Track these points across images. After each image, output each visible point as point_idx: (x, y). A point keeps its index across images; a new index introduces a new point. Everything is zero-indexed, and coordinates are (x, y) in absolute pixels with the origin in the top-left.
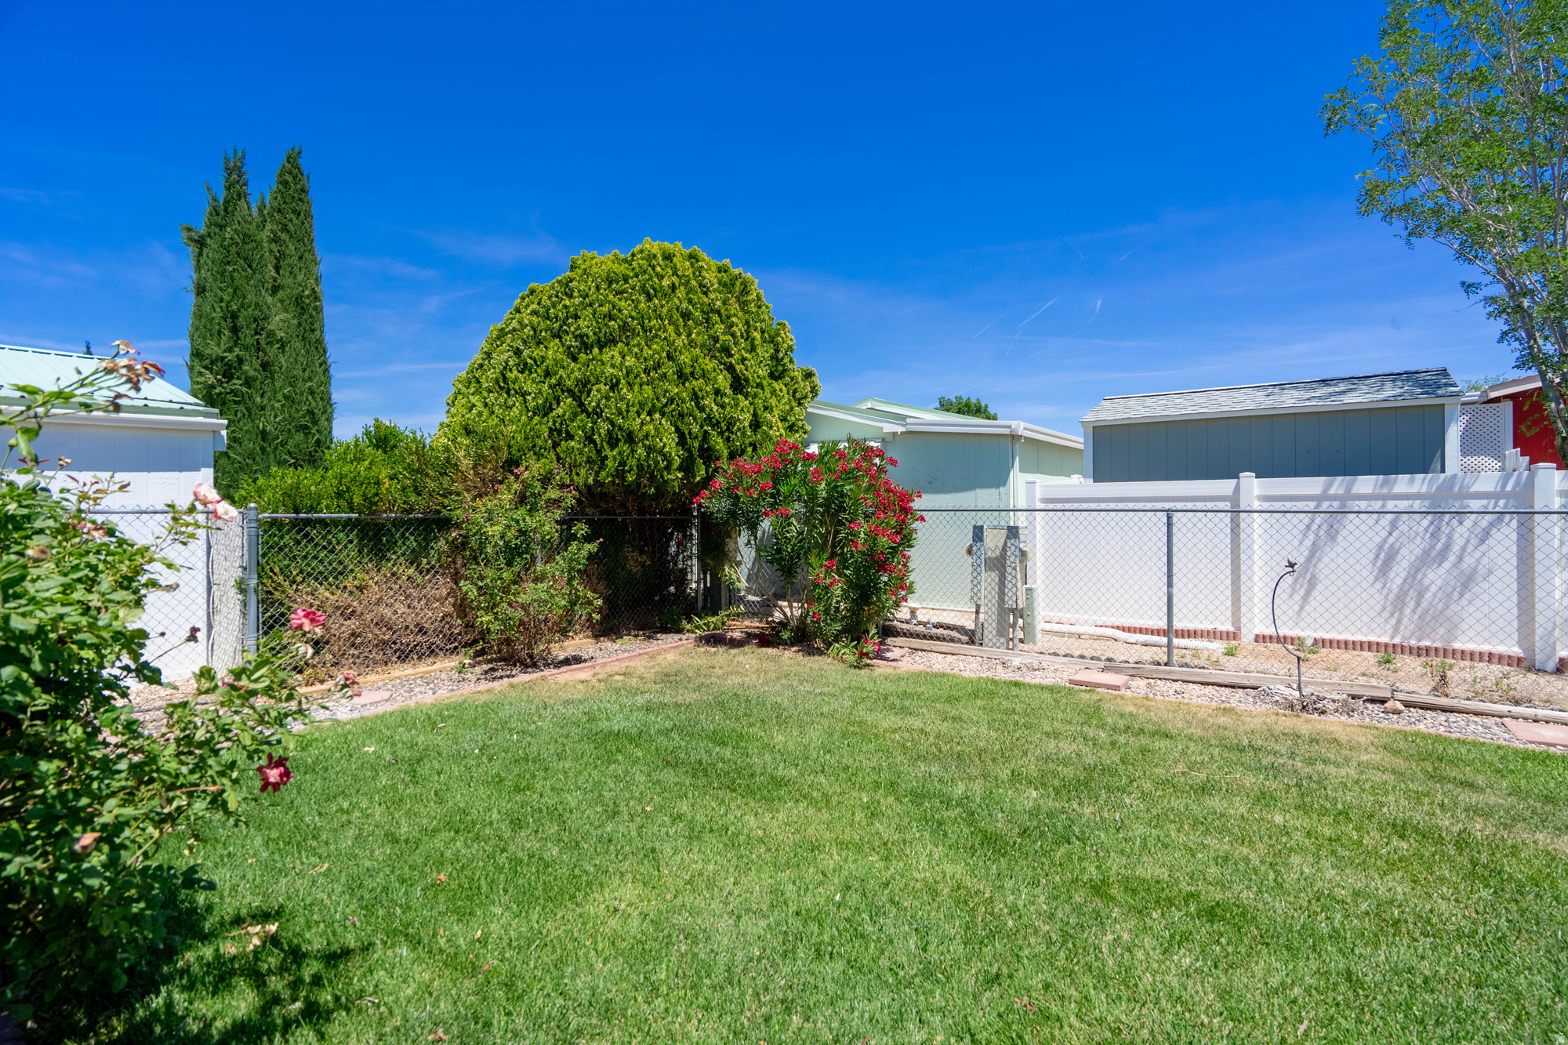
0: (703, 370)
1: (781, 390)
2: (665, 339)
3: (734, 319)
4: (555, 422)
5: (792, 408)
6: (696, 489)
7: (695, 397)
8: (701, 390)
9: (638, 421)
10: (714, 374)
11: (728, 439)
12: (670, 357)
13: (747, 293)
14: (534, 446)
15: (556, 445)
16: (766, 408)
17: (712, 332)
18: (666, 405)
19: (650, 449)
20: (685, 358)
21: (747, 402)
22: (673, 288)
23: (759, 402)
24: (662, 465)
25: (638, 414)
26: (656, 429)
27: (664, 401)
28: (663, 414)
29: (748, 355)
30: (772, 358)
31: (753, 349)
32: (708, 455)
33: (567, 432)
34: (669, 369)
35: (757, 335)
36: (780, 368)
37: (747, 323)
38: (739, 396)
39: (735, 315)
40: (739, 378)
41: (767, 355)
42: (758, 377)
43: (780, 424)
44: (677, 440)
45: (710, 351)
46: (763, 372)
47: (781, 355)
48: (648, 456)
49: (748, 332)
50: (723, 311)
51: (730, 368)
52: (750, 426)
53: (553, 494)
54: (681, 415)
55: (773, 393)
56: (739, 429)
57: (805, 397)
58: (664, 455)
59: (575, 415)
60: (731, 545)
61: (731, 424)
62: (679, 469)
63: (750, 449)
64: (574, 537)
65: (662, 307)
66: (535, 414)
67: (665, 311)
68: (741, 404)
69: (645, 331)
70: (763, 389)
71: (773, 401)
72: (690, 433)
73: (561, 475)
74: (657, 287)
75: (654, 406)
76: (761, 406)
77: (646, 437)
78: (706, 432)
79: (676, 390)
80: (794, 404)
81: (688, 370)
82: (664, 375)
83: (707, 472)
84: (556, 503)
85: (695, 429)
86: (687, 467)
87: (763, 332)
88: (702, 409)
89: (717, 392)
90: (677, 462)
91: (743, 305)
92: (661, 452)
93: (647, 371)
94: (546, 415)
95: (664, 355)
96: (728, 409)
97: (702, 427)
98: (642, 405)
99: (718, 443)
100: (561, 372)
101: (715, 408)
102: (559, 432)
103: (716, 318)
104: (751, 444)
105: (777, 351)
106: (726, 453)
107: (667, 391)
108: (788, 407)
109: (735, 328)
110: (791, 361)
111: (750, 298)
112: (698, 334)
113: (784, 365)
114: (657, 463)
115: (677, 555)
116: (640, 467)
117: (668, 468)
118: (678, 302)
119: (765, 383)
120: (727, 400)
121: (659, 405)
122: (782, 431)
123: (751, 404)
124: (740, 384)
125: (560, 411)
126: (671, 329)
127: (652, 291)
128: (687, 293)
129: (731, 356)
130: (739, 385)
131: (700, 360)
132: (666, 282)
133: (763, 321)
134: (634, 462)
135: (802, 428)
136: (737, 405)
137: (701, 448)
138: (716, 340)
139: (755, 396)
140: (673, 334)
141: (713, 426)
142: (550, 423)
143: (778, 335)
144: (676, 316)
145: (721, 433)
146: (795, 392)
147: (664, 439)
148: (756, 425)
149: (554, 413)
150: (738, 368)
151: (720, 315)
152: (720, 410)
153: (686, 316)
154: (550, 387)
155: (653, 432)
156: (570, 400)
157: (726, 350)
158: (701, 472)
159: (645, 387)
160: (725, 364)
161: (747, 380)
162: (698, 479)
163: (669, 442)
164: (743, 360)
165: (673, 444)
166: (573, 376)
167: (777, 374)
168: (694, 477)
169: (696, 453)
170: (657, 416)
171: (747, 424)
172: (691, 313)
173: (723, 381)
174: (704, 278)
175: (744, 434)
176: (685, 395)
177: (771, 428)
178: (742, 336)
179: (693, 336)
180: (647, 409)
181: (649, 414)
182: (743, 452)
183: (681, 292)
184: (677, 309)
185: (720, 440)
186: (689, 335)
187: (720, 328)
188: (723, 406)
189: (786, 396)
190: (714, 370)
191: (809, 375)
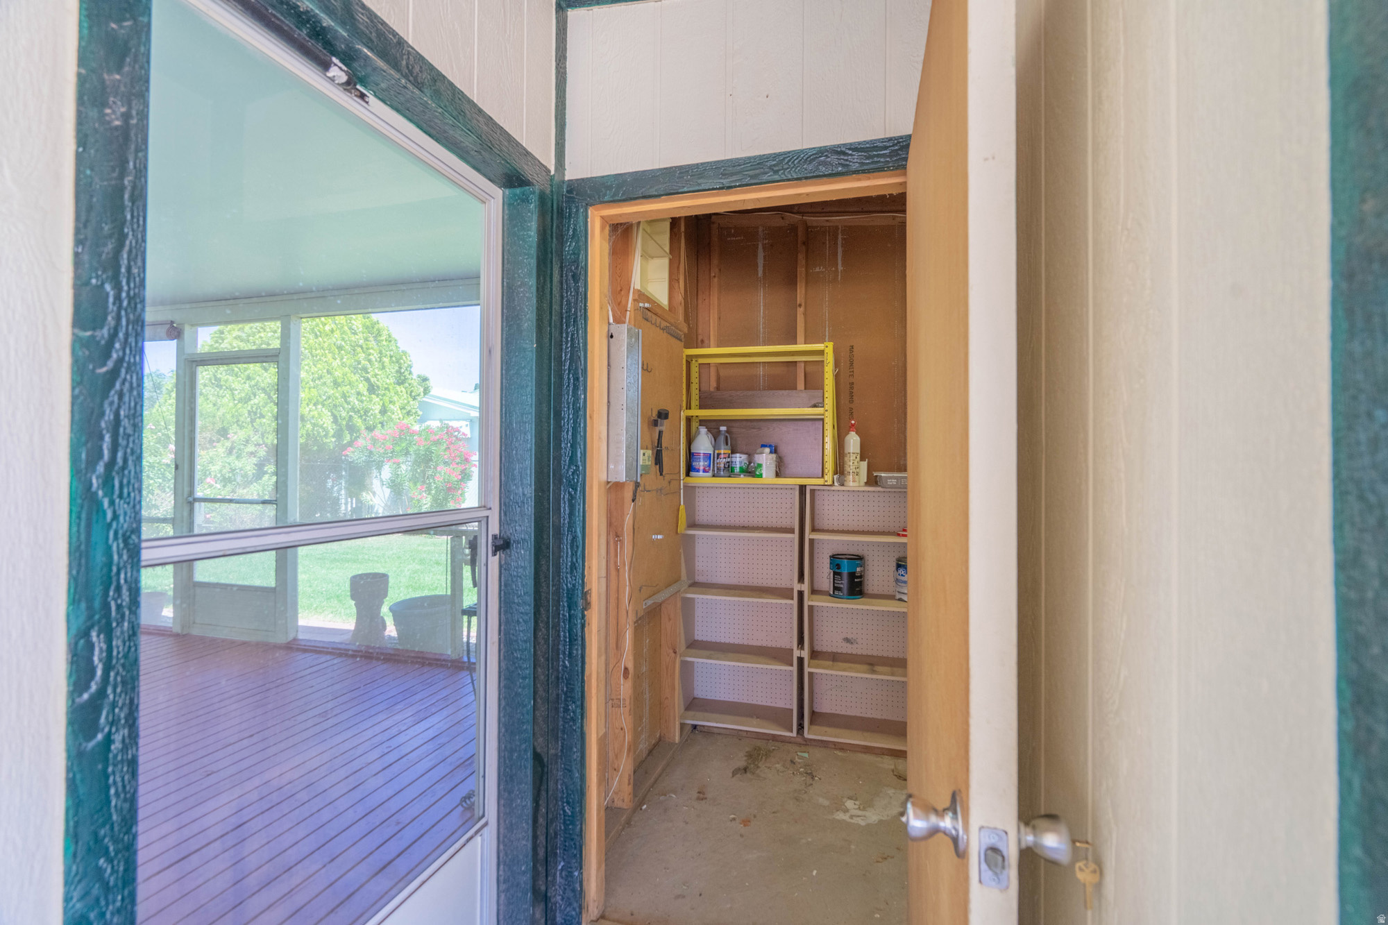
0: (349, 381)
1: (401, 392)
2: (326, 362)
3: (371, 351)
4: (252, 407)
5: (409, 402)
6: (344, 447)
7: (344, 396)
8: (348, 392)
9: (308, 409)
10: (357, 383)
11: (365, 420)
12: (328, 372)
13: (380, 335)
14: (238, 421)
15: (252, 421)
16: (391, 402)
17: (356, 358)
18: (325, 400)
19: (314, 425)
20: (338, 374)
21: (378, 399)
22: (332, 331)
23: (386, 399)
24: (323, 434)
25: (308, 405)
26: (319, 414)
27: (324, 398)
28: (323, 405)
29: (380, 373)
30: (397, 372)
31: (383, 368)
32: (351, 428)
33: (261, 414)
34: (328, 379)
35: (386, 360)
36: (403, 378)
37: (381, 352)
38: (373, 396)
39: (372, 348)
40: (373, 386)
41: (393, 371)
42: (386, 384)
43: (399, 412)
44: (332, 420)
45: (355, 370)
46: (392, 380)
47: (403, 371)
48: (313, 429)
49: (380, 358)
50: (364, 346)
51: (367, 380)
52: (380, 412)
53: (251, 448)
54: (335, 406)
55: (396, 393)
56: (372, 415)
57: (419, 395)
58: (324, 429)
59: (266, 404)
60: (368, 482)
61: (366, 412)
62: (333, 436)
63: (379, 426)
64: (266, 473)
65: (324, 342)
66: (239, 402)
67: (326, 345)
68: (374, 401)
69: (313, 356)
70: (389, 391)
71: (396, 398)
72: (340, 416)
73: (255, 438)
74: (322, 330)
75: (317, 400)
76: (387, 400)
77: (313, 417)
78: (351, 416)
79: (332, 392)
80: (410, 399)
81: (340, 381)
82: (325, 383)
83: (351, 439)
84: (252, 454)
85: (344, 414)
86: (339, 435)
87: (391, 357)
88: (348, 403)
89: (358, 393)
90: (332, 432)
91: (378, 342)
92: (321, 427)
93: (313, 380)
94: (246, 403)
95: (325, 371)
96: (365, 403)
97: (348, 413)
98: (310, 400)
99: (358, 422)
100: (258, 378)
101: (357, 402)
102: (255, 413)
103: (359, 350)
104: (380, 423)
105: (400, 368)
106: (363, 428)
107: (326, 392)
108: (406, 401)
109: (371, 357)
110: (410, 373)
111: (382, 338)
112: (348, 359)
113: (405, 376)
114: (319, 433)
115: (333, 487)
116: (308, 435)
117: (326, 436)
118: (335, 340)
119: (391, 387)
120: (364, 398)
121: (321, 400)
122: (401, 416)
123: (381, 400)
124: (374, 389)
125: (256, 401)
126: (330, 356)
127: (318, 333)
128: (341, 334)
129: (368, 373)
130: (372, 389)
131: (349, 375)
132: (327, 328)
133: (392, 350)
134: (304, 432)
135: (416, 412)
136: (371, 401)
137: (347, 425)
138: (359, 363)
139: (384, 395)
140: (331, 359)
141: (355, 412)
142: (249, 408)
143: (401, 358)
144: (334, 348)
145: (361, 417)
146: (412, 392)
147: (324, 420)
148: (384, 411)
149: (252, 402)
150: (372, 380)
151: (362, 348)
152: (360, 403)
153: (340, 348)
154: (250, 386)
155: (317, 416)
156: (263, 395)
157: (365, 370)
158: (347, 438)
159: (312, 390)
160: (364, 377)
161: (378, 387)
162: (345, 442)
163: (327, 421)
164: (376, 375)
165: (330, 422)
166: (265, 381)
167: (401, 382)
168: (343, 441)
169: (344, 428)
170: (320, 406)
171: (377, 411)
172: (343, 346)
173: (363, 387)
174: (353, 324)
175: (375, 417)
176: (337, 395)
177: (394, 413)
178: (376, 361)
179: (344, 360)
180: (313, 402)
181: (315, 405)
182: (375, 427)
183: (337, 334)
184: (334, 344)
185: (359, 420)
186: (342, 359)
187: (362, 356)
188: (362, 401)
189: (405, 395)
190: (357, 380)
191: (425, 380)
